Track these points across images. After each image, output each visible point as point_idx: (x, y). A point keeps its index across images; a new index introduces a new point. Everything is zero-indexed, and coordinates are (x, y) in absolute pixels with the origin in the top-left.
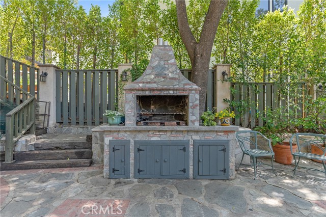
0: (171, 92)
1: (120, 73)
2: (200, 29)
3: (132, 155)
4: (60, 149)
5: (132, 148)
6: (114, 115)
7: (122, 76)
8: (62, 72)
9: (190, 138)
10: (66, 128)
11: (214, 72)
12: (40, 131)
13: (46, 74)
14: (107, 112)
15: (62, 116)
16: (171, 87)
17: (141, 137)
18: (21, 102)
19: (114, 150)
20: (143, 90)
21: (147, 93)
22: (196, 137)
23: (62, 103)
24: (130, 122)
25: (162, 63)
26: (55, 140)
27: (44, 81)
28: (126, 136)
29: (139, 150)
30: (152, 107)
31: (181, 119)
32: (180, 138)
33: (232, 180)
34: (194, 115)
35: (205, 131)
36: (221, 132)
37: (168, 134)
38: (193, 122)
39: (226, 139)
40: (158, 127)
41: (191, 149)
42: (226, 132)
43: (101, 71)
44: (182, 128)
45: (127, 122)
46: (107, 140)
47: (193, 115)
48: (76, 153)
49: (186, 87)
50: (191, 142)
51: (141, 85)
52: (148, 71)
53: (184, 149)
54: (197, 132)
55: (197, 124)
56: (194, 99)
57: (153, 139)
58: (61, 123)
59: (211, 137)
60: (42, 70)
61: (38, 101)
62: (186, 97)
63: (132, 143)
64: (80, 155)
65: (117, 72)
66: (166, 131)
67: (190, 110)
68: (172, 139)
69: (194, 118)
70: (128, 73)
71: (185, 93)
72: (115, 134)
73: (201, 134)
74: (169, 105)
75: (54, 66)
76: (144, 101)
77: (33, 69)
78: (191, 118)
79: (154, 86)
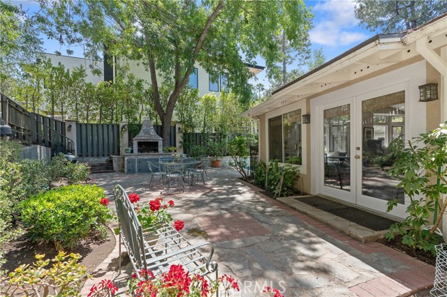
0: (152, 141)
1: (121, 127)
2: (168, 100)
3: (136, 164)
5: (136, 161)
7: (122, 129)
8: (81, 124)
11: (175, 127)
13: (70, 126)
15: (82, 151)
17: (140, 157)
19: (129, 162)
20: (140, 140)
21: (142, 141)
22: (162, 157)
23: (81, 143)
25: (148, 128)
27: (70, 130)
28: (133, 157)
29: (139, 162)
30: (143, 146)
31: (156, 150)
32: (155, 157)
34: (160, 149)
35: (165, 154)
37: (150, 156)
40: (147, 153)
43: (103, 125)
44: (156, 153)
45: (135, 152)
46: (126, 159)
49: (158, 138)
52: (141, 131)
53: (157, 161)
54: (162, 155)
55: (162, 152)
56: (160, 143)
57: (144, 158)
58: (81, 156)
62: (158, 142)
63: (136, 159)
64: (107, 168)
65: (118, 126)
67: (159, 147)
68: (152, 158)
70: (126, 127)
72: (129, 156)
75: (76, 121)
76: (140, 144)
78: (159, 150)
79: (145, 138)
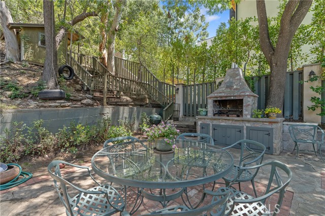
0: (232, 98)
3: (211, 131)
4: (182, 127)
5: (211, 128)
6: (202, 110)
8: (186, 86)
9: (244, 125)
10: (187, 118)
11: (301, 72)
12: (175, 119)
13: (178, 89)
14: (200, 109)
15: (186, 112)
16: (232, 94)
17: (215, 122)
18: (168, 104)
19: (202, 128)
20: (216, 97)
21: (219, 99)
22: (248, 125)
23: (186, 104)
24: (210, 114)
25: (231, 79)
26: (181, 123)
27: (177, 93)
28: (208, 122)
29: (214, 129)
30: (228, 106)
31: (240, 114)
32: (238, 124)
33: (274, 155)
35: (255, 121)
36: (266, 122)
37: (230, 122)
38: (246, 115)
39: (270, 127)
40: (224, 118)
41: (245, 132)
42: (271, 123)
44: (240, 118)
45: (209, 114)
46: (199, 123)
47: (246, 110)
48: (189, 130)
49: (242, 94)
50: (245, 127)
51: (216, 95)
53: (240, 131)
54: (249, 121)
55: (249, 117)
56: (248, 101)
57: (222, 124)
58: (185, 116)
59: (259, 125)
60: (177, 87)
61: (175, 103)
62: (242, 100)
63: (211, 125)
66: (229, 120)
67: (244, 108)
68: (233, 124)
69: (247, 113)
71: (241, 98)
72: (203, 120)
73: (252, 123)
74: (239, 105)
75: (182, 84)
76: (217, 103)
77: (173, 86)
78: (245, 112)
79: (223, 94)
